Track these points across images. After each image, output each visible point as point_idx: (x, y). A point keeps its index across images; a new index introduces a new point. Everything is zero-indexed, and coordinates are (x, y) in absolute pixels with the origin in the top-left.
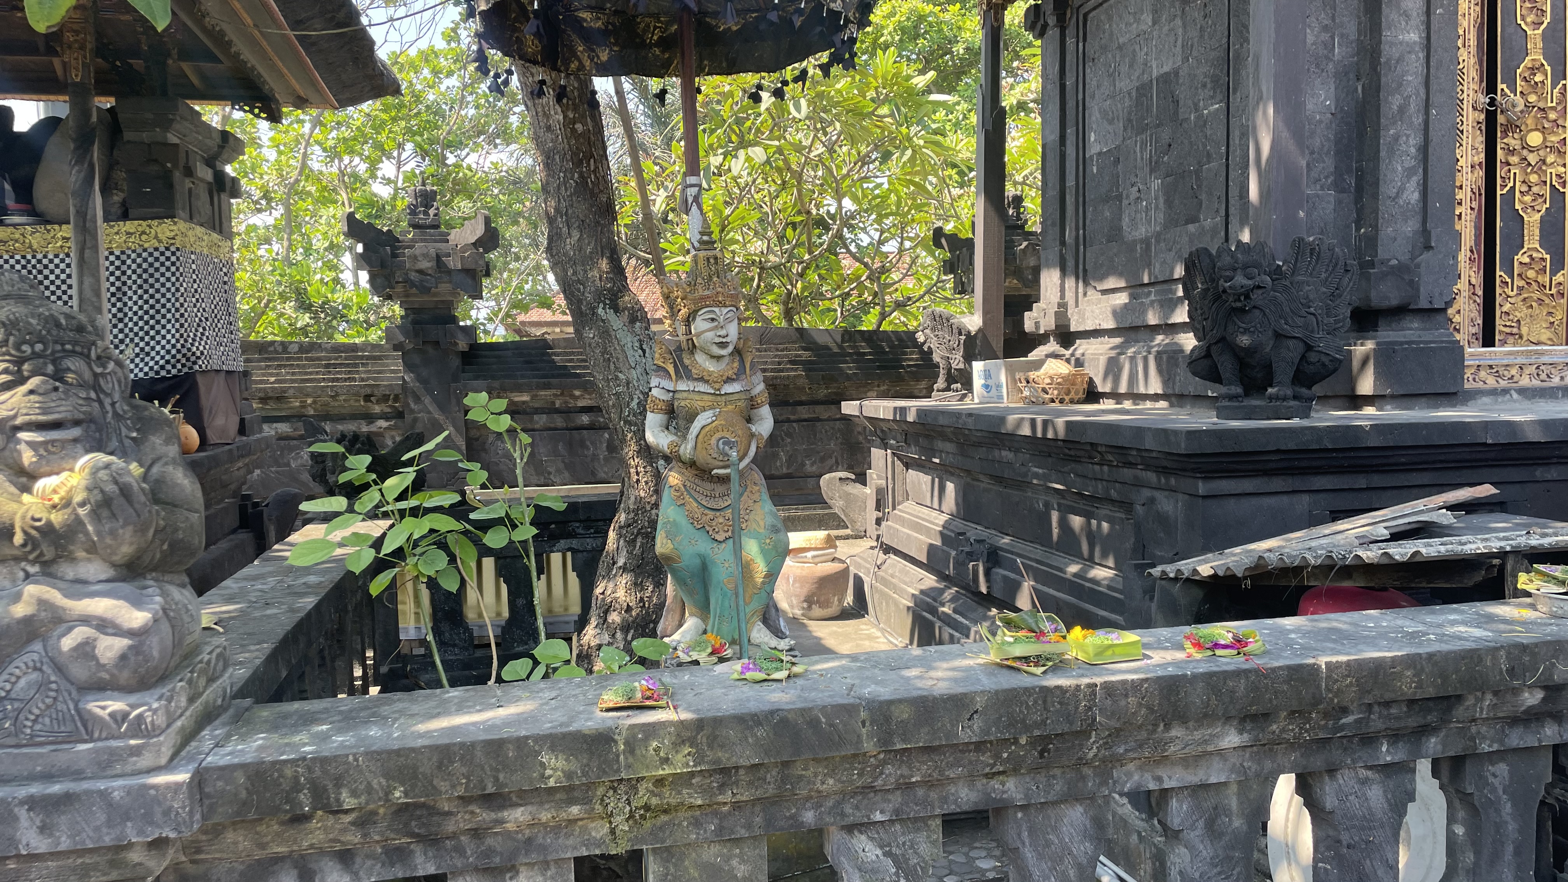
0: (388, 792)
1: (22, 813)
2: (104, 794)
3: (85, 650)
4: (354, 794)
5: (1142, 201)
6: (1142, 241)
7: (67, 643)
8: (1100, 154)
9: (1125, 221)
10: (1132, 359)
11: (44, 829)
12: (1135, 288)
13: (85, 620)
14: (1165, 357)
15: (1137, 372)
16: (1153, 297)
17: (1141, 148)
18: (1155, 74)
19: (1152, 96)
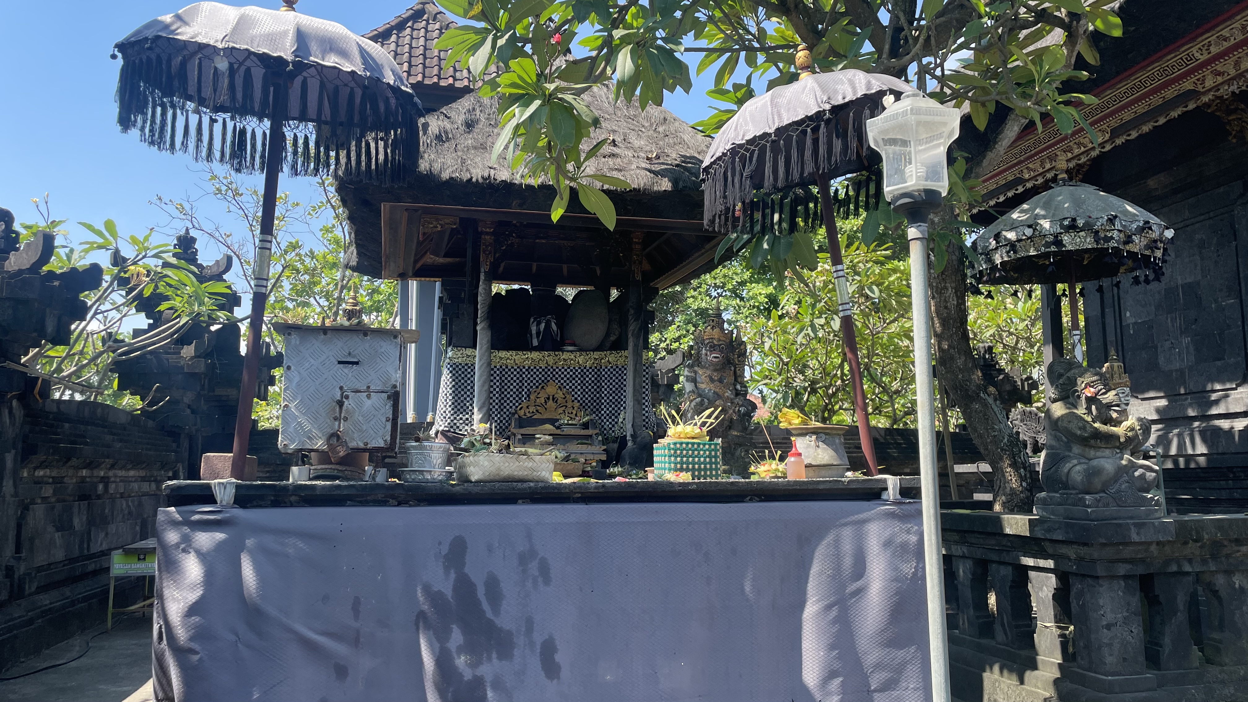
0: (1216, 534)
1: (1132, 527)
2: (1153, 523)
3: (1142, 476)
4: (1207, 533)
5: (1175, 349)
6: (1176, 370)
7: (1137, 474)
8: (1135, 323)
9: (1161, 360)
10: (1180, 435)
11: (1138, 534)
12: (1171, 396)
13: (1142, 467)
14: (1209, 433)
15: (1185, 443)
16: (1189, 401)
17: (1171, 320)
18: (1180, 282)
19: (1178, 295)
